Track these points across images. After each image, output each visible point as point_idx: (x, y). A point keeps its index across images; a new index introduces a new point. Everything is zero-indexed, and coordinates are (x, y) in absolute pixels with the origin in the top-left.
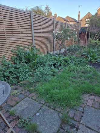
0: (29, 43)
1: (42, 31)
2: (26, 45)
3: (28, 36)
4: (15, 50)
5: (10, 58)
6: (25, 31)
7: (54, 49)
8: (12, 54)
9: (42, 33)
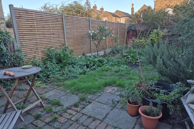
0: (61, 44)
1: (76, 31)
2: (58, 46)
3: (60, 37)
4: (46, 51)
5: (41, 59)
6: (57, 32)
7: (92, 51)
8: (43, 55)
9: (75, 33)
